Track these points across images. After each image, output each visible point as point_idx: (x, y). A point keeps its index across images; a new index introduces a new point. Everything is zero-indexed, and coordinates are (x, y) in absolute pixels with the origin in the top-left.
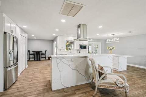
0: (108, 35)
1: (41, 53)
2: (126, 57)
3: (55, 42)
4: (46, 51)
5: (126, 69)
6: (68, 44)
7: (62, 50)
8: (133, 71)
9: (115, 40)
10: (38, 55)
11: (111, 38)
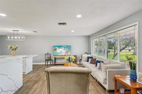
8: (38, 69)
9: (19, 38)
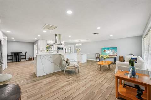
0: (76, 41)
1: (20, 54)
2: (86, 54)
3: (37, 45)
4: (26, 52)
5: (86, 62)
6: (48, 46)
7: (43, 51)
8: (89, 62)
9: (80, 44)
10: (17, 57)
11: (78, 43)
